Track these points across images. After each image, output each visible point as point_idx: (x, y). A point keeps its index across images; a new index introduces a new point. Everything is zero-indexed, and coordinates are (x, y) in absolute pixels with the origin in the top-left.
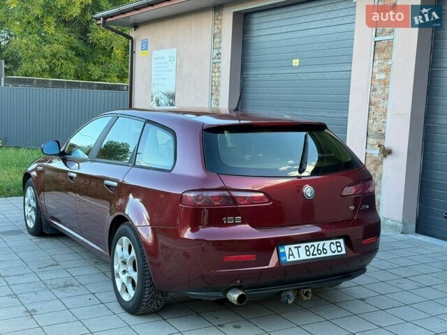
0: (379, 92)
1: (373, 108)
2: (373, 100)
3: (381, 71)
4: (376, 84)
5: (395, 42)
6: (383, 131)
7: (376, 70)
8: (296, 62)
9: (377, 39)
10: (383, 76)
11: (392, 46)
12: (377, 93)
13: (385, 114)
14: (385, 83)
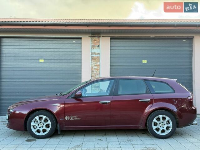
2: (93, 75)
3: (95, 66)
4: (94, 70)
5: (100, 57)
6: (98, 85)
7: (93, 65)
8: (42, 61)
9: (92, 56)
10: (96, 67)
12: (94, 73)
14: (97, 70)
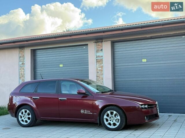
0: (100, 73)
1: (98, 78)
2: (98, 75)
3: (100, 67)
4: (98, 71)
5: (104, 59)
7: (98, 67)
8: (61, 66)
11: (102, 60)
13: (102, 79)
14: (101, 70)
